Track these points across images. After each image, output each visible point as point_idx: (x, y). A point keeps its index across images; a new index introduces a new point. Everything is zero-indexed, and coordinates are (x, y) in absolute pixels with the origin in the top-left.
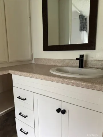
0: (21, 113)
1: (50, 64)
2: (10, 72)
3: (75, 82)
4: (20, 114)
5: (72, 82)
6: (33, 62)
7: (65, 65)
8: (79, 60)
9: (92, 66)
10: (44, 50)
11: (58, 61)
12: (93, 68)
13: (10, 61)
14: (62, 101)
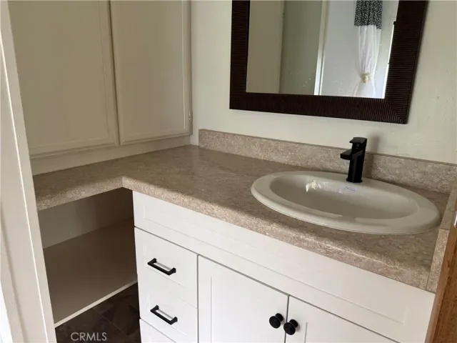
0: (157, 308)
1: (250, 155)
2: (127, 183)
3: (334, 248)
4: (154, 311)
5: (325, 248)
6: (195, 140)
7: (299, 164)
8: (349, 161)
9: (389, 177)
10: (232, 107)
11: (276, 148)
12: (393, 182)
13: (123, 140)
14: (289, 295)
